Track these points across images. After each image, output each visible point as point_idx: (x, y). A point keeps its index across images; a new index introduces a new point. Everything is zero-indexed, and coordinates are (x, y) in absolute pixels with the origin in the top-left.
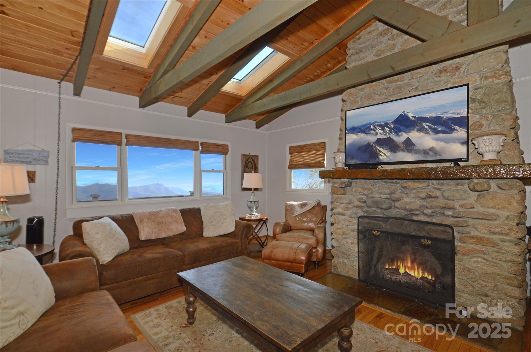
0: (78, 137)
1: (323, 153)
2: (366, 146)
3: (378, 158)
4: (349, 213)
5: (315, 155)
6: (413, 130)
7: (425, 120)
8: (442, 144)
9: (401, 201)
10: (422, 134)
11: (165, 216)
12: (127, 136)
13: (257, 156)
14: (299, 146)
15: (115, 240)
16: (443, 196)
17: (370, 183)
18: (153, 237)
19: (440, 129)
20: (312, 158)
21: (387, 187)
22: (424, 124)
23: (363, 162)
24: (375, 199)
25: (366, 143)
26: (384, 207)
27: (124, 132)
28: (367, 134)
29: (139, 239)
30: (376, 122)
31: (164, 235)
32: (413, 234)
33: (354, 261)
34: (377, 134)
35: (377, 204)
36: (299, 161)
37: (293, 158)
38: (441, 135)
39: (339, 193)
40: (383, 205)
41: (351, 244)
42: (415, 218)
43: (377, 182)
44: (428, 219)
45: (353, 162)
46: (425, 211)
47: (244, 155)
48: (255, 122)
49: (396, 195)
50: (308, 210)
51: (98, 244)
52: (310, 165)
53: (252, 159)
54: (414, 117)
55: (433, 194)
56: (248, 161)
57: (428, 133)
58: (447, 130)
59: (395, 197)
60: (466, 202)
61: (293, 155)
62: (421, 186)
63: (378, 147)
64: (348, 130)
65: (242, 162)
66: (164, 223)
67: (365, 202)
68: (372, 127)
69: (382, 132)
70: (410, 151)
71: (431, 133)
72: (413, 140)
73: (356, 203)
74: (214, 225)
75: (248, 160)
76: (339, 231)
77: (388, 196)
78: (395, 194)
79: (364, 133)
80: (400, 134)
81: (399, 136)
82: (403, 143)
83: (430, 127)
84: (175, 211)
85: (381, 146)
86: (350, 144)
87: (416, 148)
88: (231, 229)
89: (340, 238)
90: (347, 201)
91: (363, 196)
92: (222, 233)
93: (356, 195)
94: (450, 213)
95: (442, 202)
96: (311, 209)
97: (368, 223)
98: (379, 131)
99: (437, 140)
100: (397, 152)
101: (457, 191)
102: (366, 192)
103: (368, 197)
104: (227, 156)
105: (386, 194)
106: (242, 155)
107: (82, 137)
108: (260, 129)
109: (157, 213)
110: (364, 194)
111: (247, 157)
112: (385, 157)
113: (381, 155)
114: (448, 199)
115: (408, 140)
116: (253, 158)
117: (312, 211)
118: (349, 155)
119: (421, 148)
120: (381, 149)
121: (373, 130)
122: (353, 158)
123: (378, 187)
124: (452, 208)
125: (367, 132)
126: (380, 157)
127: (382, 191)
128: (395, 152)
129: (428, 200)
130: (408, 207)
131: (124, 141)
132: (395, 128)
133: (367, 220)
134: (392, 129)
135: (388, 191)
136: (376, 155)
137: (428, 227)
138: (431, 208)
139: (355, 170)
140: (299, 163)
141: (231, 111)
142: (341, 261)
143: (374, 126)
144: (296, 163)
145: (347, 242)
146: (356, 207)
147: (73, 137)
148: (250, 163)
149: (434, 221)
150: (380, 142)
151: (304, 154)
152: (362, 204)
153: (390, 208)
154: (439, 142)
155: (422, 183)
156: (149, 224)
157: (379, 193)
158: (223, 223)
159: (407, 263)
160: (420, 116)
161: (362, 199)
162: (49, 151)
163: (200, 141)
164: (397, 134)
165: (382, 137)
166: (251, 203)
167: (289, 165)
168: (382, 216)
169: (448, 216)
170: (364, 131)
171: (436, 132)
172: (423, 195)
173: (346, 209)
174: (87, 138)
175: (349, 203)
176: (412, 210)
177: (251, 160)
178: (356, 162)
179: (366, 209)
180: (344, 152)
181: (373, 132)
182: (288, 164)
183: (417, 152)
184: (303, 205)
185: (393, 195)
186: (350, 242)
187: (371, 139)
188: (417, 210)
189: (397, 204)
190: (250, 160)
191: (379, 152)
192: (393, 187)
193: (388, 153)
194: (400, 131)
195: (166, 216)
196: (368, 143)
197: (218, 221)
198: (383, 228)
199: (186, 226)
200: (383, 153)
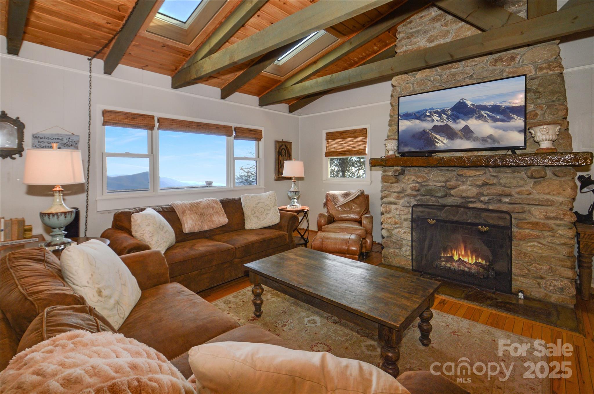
0: (109, 120)
1: (364, 140)
2: (421, 133)
3: (435, 145)
4: (401, 201)
5: (355, 141)
6: (471, 117)
7: (484, 108)
8: (500, 132)
9: (457, 189)
10: (480, 122)
11: (206, 207)
12: (160, 120)
13: (291, 143)
14: (337, 132)
15: (165, 233)
16: (500, 184)
17: (424, 171)
18: (196, 230)
19: (498, 117)
20: (353, 145)
21: (442, 175)
22: (483, 112)
23: (418, 150)
24: (429, 188)
25: (422, 130)
26: (439, 195)
27: (157, 115)
28: (422, 120)
29: (183, 232)
30: (432, 109)
31: (206, 228)
32: (469, 221)
33: (406, 251)
34: (433, 120)
35: (430, 193)
36: (337, 149)
37: (330, 145)
38: (499, 123)
39: (391, 181)
40: (438, 193)
41: (403, 234)
42: (471, 205)
43: (431, 170)
44: (483, 206)
45: (406, 149)
46: (482, 199)
47: (278, 142)
48: (288, 106)
49: (453, 183)
50: (352, 200)
51: (150, 237)
52: (350, 152)
53: (286, 146)
54: (472, 105)
55: (490, 182)
56: (282, 148)
57: (486, 121)
58: (505, 118)
59: (450, 185)
60: (523, 189)
61: (330, 141)
62: (478, 173)
63: (434, 134)
64: (401, 116)
65: (276, 149)
66: (206, 214)
67: (418, 190)
68: (428, 114)
69: (439, 119)
70: (468, 138)
71: (489, 121)
72: (472, 128)
73: (409, 192)
74: (257, 216)
75: (281, 146)
76: (390, 220)
77: (443, 184)
78: (451, 181)
79: (419, 120)
80: (458, 121)
81: (457, 123)
82: (461, 130)
83: (488, 115)
84: (215, 202)
85: (438, 133)
86: (403, 131)
87: (474, 136)
88: (276, 220)
89: (390, 227)
90: (399, 190)
91: (417, 185)
92: (267, 225)
93: (409, 183)
94: (506, 200)
95: (499, 189)
96: (354, 199)
97: (422, 212)
98: (436, 118)
99: (496, 128)
100: (455, 139)
101: (514, 178)
102: (419, 180)
103: (422, 186)
104: (260, 142)
105: (441, 182)
106: (275, 141)
107: (114, 120)
108: (294, 113)
109: (198, 204)
110: (418, 183)
112: (442, 144)
113: (437, 143)
114: (504, 186)
115: (466, 128)
116: (286, 144)
117: (355, 201)
118: (402, 143)
119: (480, 136)
120: (438, 137)
121: (429, 116)
122: (406, 145)
123: (433, 175)
124: (510, 195)
125: (422, 119)
126: (437, 144)
127: (437, 179)
128: (453, 139)
129: (485, 188)
130: (464, 195)
131: (157, 124)
132: (452, 115)
133: (420, 209)
134: (450, 116)
135: (443, 179)
136: (432, 142)
137: (484, 214)
138: (488, 195)
139: (409, 158)
140: (338, 150)
141: (265, 93)
142: (393, 251)
143: (430, 113)
144: (333, 151)
145: (399, 232)
146: (409, 195)
147: (104, 120)
148: (283, 150)
149: (491, 207)
150: (436, 129)
151: (343, 141)
152: (415, 193)
153: (445, 196)
154: (497, 130)
155: (478, 171)
156: (192, 216)
157: (434, 181)
158: (267, 214)
159: (461, 251)
160: (478, 104)
161: (415, 187)
162: (78, 136)
163: (234, 125)
164: (455, 121)
165: (439, 124)
166: (292, 193)
167: (326, 153)
168: (437, 204)
169: (505, 203)
170: (419, 117)
171: (495, 120)
172: (479, 183)
173: (398, 197)
174: (119, 121)
175: (401, 192)
176: (468, 198)
178: (410, 150)
179: (419, 197)
180: (396, 139)
181: (429, 119)
182: (324, 151)
183: (476, 139)
184: (346, 195)
185: (448, 183)
186: (402, 231)
187: (427, 125)
188: (473, 198)
189: (452, 192)
190: (284, 147)
191: (436, 140)
192: (449, 175)
193: (446, 141)
194: (458, 118)
195: (208, 208)
196: (424, 130)
197: (261, 212)
198: (438, 216)
199: (227, 218)
200: (440, 140)
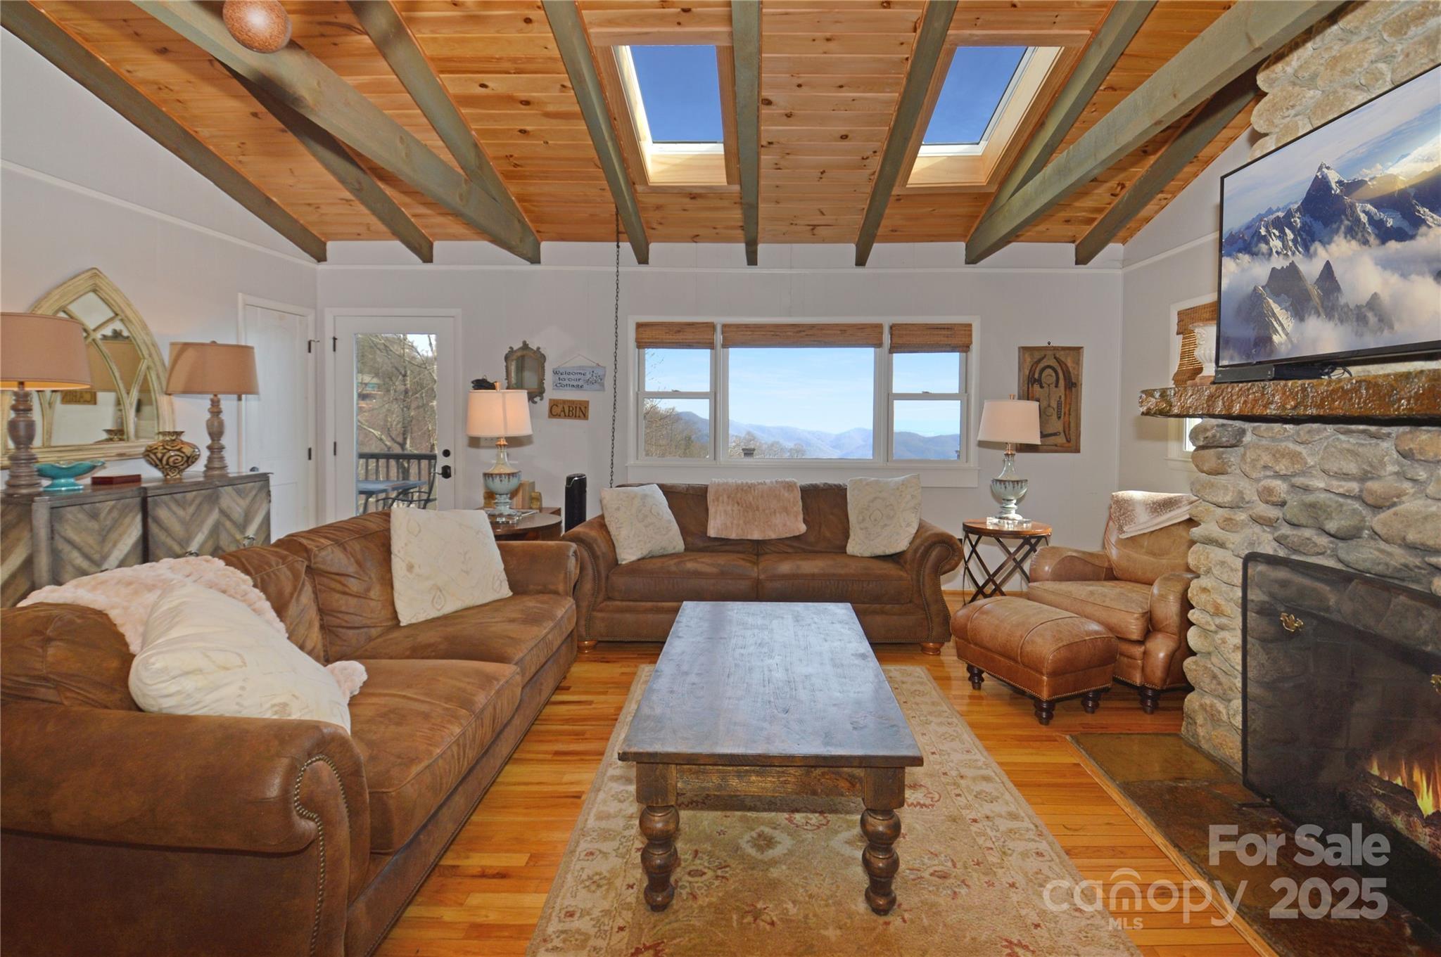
4: (1233, 538)
9: (1391, 511)
11: (766, 496)
13: (1077, 351)
14: (1204, 308)
17: (1298, 432)
18: (733, 536)
21: (1348, 450)
24: (1312, 497)
26: (1331, 526)
29: (706, 534)
31: (755, 536)
33: (1236, 712)
35: (1314, 516)
37: (1189, 348)
41: (1234, 651)
42: (1436, 584)
43: (1318, 431)
47: (1024, 350)
48: (1071, 246)
49: (1381, 485)
53: (1056, 358)
56: (1042, 365)
59: (1373, 493)
65: (1020, 369)
66: (760, 509)
67: (1283, 504)
73: (1257, 506)
74: (866, 528)
75: (1040, 361)
76: (1204, 599)
77: (1354, 486)
78: (1374, 479)
88: (901, 543)
89: (1208, 623)
90: (1230, 499)
91: (1277, 483)
92: (879, 552)
93: (1254, 475)
97: (1284, 584)
102: (1282, 467)
103: (1291, 487)
104: (969, 355)
105: (1346, 476)
106: (1019, 348)
108: (1090, 264)
109: (751, 487)
110: (1277, 475)
111: (1037, 355)
116: (1061, 355)
123: (1326, 447)
126: (1274, 340)
127: (1333, 466)
130: (1413, 536)
133: (1282, 574)
135: (1352, 467)
141: (973, 229)
142: (1208, 703)
144: (1196, 366)
145: (1221, 642)
146: (1258, 520)
147: (636, 339)
148: (1049, 371)
152: (1273, 513)
153: (1357, 534)
156: (729, 508)
157: (1326, 473)
158: (886, 525)
161: (1269, 491)
163: (888, 321)
166: (1003, 486)
167: (1177, 373)
168: (1331, 563)
173: (1228, 524)
175: (1236, 506)
176: (1427, 550)
177: (1053, 363)
179: (1282, 530)
184: (1163, 506)
185: (1369, 485)
186: (1231, 641)
189: (1378, 521)
190: (1050, 361)
192: (1368, 451)
197: (875, 520)
198: (1328, 609)
199: (805, 521)
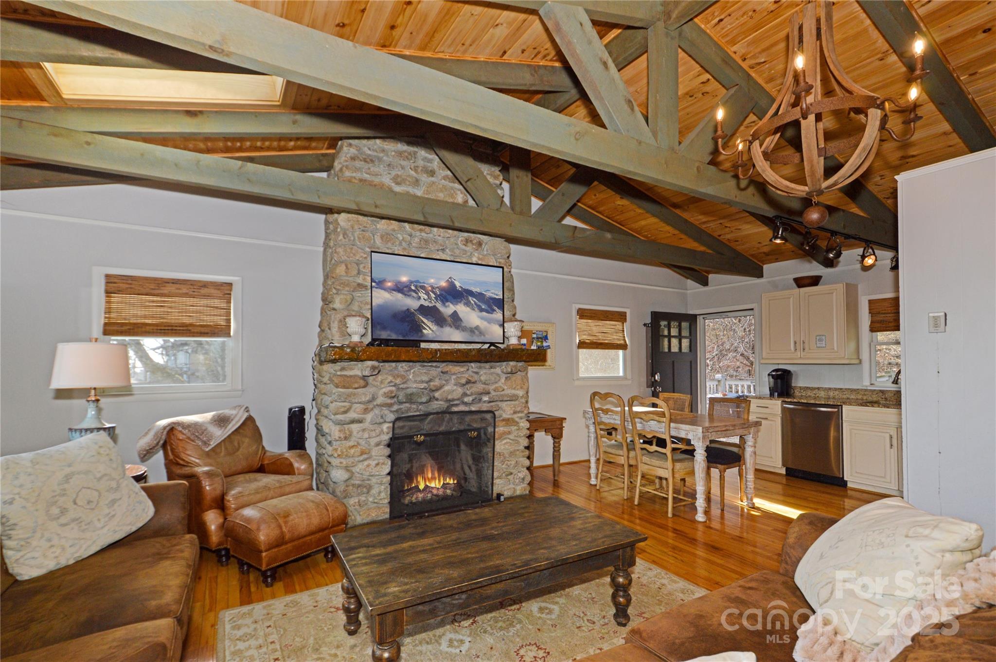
2: (405, 312)
3: (421, 331)
4: (369, 417)
5: (200, 306)
6: (460, 302)
7: (470, 293)
8: (485, 323)
9: (442, 390)
10: (468, 309)
16: (481, 381)
17: (402, 367)
19: (483, 307)
20: (193, 312)
21: (425, 373)
22: (470, 298)
23: (401, 338)
24: (409, 391)
25: (405, 308)
26: (424, 400)
28: (406, 295)
30: (417, 281)
32: (454, 429)
33: (380, 492)
34: (419, 298)
35: (410, 399)
36: (145, 317)
37: (114, 306)
38: (484, 314)
39: (356, 385)
40: (421, 397)
41: (375, 467)
42: (455, 409)
43: (413, 366)
44: (467, 409)
45: (384, 335)
46: (466, 399)
49: (437, 383)
52: (190, 328)
54: (461, 287)
55: (473, 380)
57: (474, 310)
58: (489, 309)
59: (435, 386)
60: (497, 385)
61: (120, 298)
62: (462, 370)
63: (421, 317)
64: (375, 282)
67: (395, 397)
68: (413, 288)
69: (426, 297)
70: (457, 327)
71: (476, 309)
72: (461, 315)
73: (380, 400)
76: (352, 451)
77: (426, 385)
78: (434, 381)
79: (402, 293)
80: (447, 304)
81: (446, 307)
82: (450, 316)
83: (476, 303)
85: (425, 316)
86: (379, 306)
87: (463, 325)
89: (352, 463)
90: (367, 399)
91: (394, 388)
93: (383, 386)
94: (486, 398)
95: (480, 387)
98: (423, 295)
99: (482, 318)
100: (444, 326)
101: (492, 374)
102: (398, 381)
103: (398, 389)
105: (422, 382)
110: (395, 385)
112: (430, 332)
113: (425, 329)
114: (485, 384)
115: (455, 315)
117: (241, 431)
118: (379, 324)
119: (468, 326)
120: (425, 321)
121: (414, 291)
122: (384, 328)
123: (413, 373)
124: (489, 393)
125: (406, 293)
126: (424, 331)
127: (419, 379)
128: (442, 327)
129: (468, 386)
130: (450, 397)
132: (441, 295)
133: (399, 424)
134: (439, 296)
135: (425, 378)
136: (417, 328)
137: (468, 418)
138: (472, 394)
139: (396, 348)
140: (147, 321)
142: (357, 501)
143: (416, 287)
144: (133, 321)
145: (368, 466)
146: (381, 406)
149: (473, 409)
150: (423, 309)
151: (164, 301)
152: (389, 401)
153: (430, 401)
154: (483, 321)
155: (462, 367)
157: (415, 382)
160: (467, 288)
161: (392, 392)
164: (444, 304)
165: (426, 304)
167: (106, 325)
168: (418, 413)
169: (485, 402)
170: (402, 290)
171: (481, 310)
172: (463, 381)
173: (366, 411)
175: (369, 402)
176: (453, 400)
178: (389, 336)
179: (395, 407)
180: (369, 318)
181: (414, 294)
182: (98, 319)
183: (464, 329)
185: (432, 384)
186: (373, 463)
187: (412, 304)
188: (458, 399)
189: (437, 395)
191: (423, 325)
192: (434, 372)
193: (434, 328)
194: (447, 301)
196: (408, 309)
198: (421, 430)
200: (428, 326)
